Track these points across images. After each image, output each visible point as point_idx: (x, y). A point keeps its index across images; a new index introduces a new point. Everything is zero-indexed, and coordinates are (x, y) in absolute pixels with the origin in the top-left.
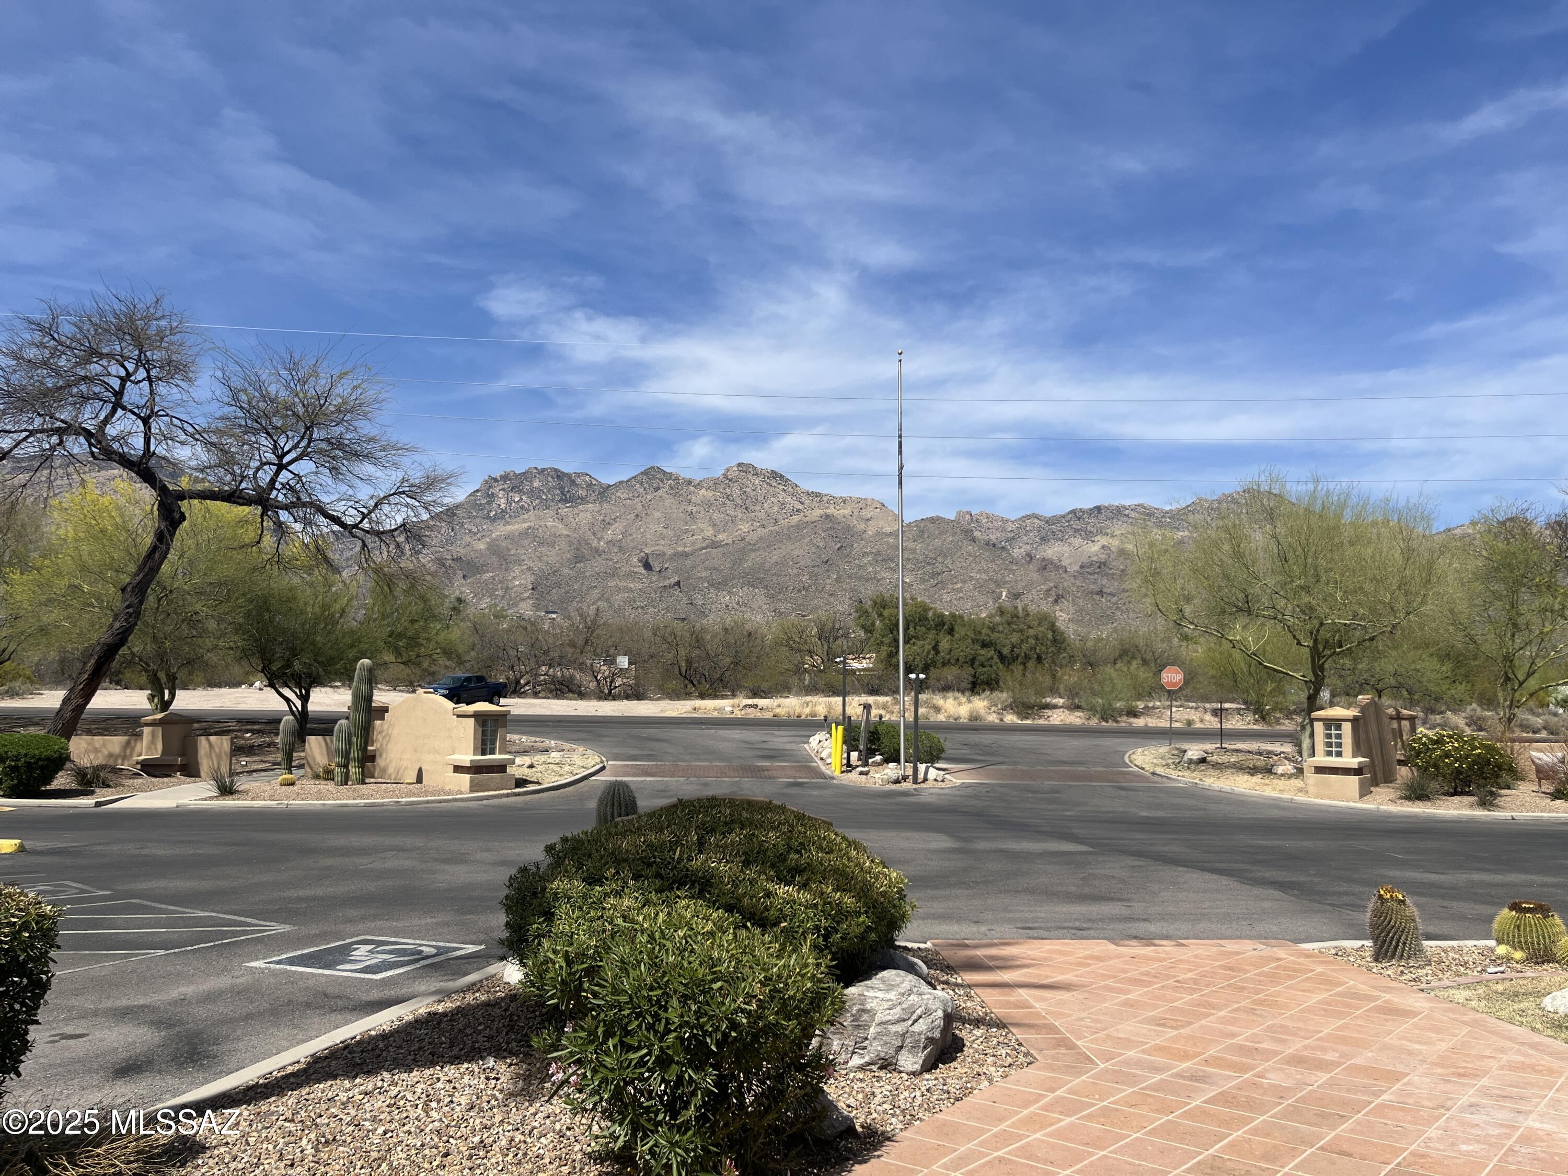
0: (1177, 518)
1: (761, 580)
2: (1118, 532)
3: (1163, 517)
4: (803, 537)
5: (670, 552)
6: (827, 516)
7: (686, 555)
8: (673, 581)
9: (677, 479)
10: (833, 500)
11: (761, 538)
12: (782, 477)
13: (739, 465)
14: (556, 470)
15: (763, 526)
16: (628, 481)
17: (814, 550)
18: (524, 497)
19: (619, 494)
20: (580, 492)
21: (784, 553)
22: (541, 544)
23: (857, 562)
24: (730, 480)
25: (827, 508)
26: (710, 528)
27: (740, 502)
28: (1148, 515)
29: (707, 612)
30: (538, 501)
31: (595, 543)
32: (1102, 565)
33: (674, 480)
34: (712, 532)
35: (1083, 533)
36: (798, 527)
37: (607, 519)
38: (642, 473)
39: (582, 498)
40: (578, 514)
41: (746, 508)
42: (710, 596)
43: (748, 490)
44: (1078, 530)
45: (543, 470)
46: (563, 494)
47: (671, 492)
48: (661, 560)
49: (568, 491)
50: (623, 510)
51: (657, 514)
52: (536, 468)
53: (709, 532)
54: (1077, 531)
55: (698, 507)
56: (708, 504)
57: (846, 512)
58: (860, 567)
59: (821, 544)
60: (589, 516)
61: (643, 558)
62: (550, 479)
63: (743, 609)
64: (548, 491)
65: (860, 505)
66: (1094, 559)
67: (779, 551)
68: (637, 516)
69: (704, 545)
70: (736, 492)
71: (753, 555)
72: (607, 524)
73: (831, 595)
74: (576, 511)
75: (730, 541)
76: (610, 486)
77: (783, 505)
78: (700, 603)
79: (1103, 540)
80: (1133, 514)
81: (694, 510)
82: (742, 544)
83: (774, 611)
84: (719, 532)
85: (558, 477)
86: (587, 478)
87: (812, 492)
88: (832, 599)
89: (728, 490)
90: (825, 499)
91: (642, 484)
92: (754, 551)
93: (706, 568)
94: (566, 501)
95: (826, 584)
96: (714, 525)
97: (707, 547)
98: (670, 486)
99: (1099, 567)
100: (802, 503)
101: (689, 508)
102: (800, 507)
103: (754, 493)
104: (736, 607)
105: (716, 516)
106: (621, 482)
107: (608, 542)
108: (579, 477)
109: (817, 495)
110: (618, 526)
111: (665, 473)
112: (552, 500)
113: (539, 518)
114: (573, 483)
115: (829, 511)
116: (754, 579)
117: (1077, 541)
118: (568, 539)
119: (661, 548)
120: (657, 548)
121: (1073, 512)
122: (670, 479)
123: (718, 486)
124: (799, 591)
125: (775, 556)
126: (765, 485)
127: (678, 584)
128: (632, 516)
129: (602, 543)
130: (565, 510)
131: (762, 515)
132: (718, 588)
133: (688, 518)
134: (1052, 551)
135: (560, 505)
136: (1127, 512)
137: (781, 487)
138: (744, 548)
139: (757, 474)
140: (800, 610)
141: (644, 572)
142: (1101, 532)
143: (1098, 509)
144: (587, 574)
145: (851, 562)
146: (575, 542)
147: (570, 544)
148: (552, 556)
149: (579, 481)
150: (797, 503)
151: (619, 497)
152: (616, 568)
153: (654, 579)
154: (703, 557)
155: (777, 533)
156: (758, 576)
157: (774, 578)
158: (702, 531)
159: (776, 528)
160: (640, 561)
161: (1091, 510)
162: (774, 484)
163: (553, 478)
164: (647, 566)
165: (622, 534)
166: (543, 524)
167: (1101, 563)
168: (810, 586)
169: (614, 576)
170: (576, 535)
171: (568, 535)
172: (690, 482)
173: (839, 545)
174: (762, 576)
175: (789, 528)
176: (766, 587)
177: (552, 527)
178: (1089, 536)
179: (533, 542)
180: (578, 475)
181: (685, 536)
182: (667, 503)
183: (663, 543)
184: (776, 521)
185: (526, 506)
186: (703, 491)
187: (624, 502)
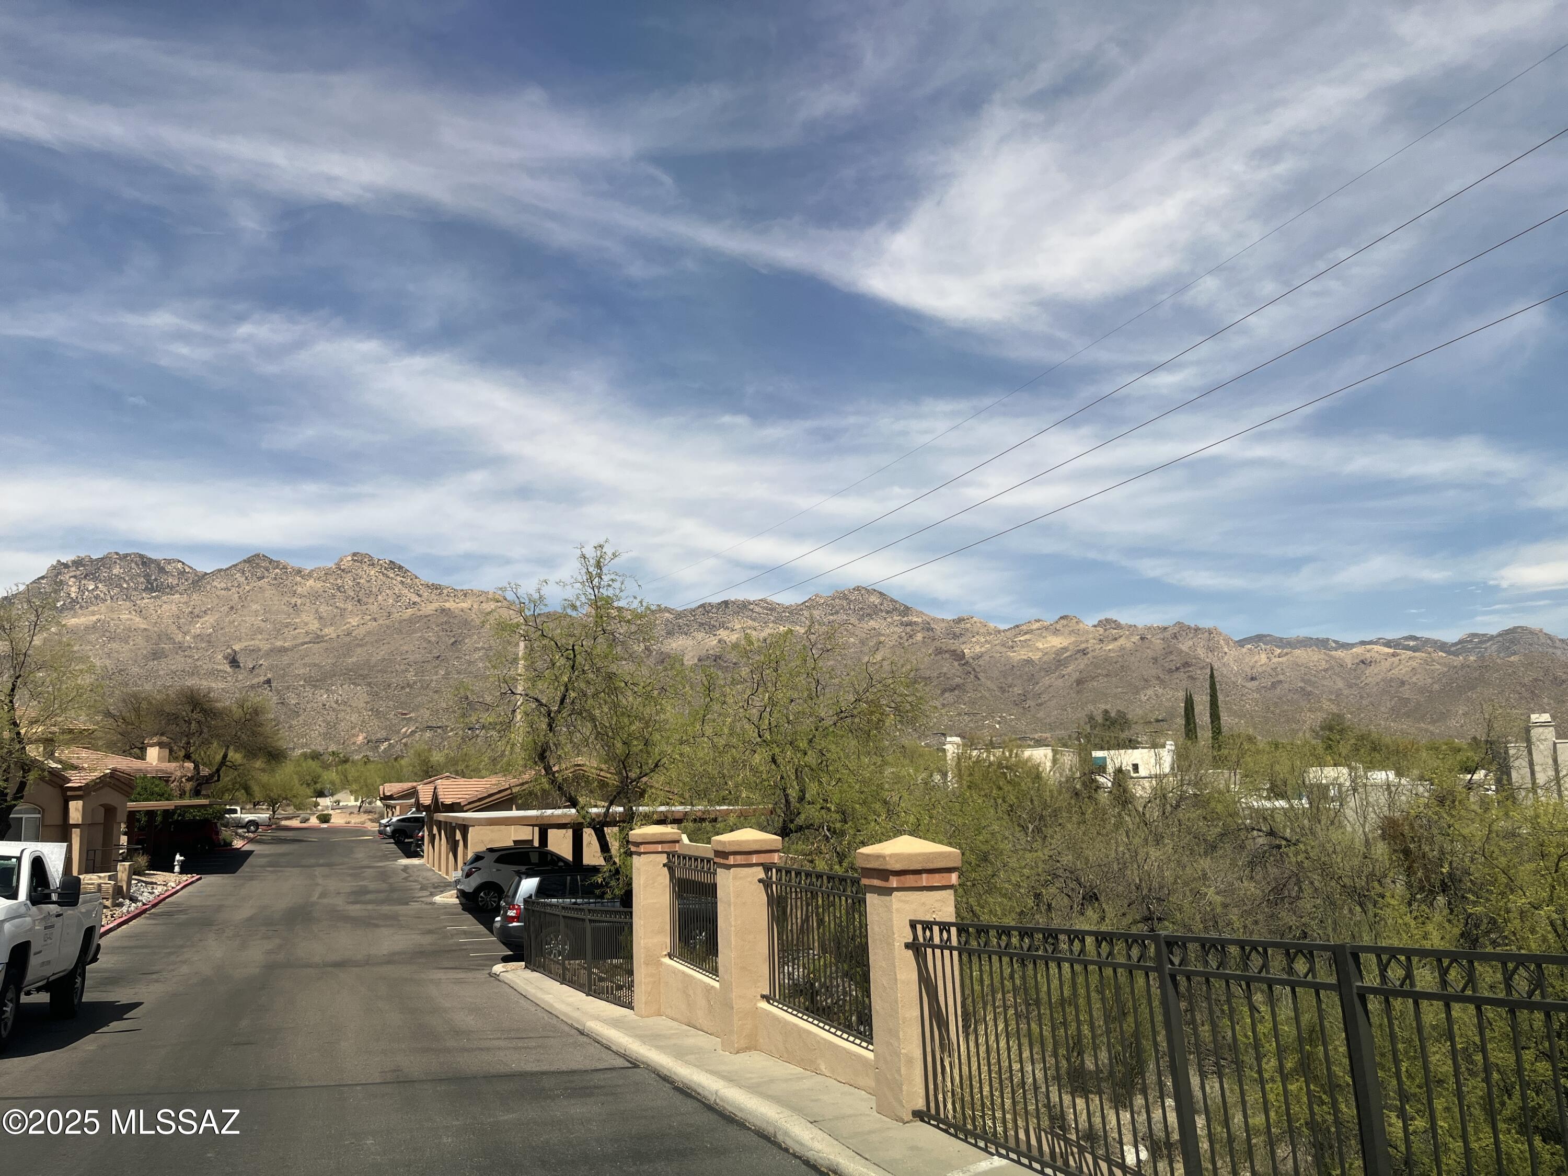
0: (793, 612)
1: (364, 677)
2: (738, 626)
3: (784, 611)
4: (414, 631)
5: (265, 646)
6: (443, 610)
7: (283, 650)
8: (262, 679)
9: (285, 568)
10: (455, 594)
11: (369, 633)
12: (400, 568)
13: (354, 554)
14: (141, 556)
15: (375, 620)
16: (227, 569)
17: (425, 645)
18: (100, 585)
19: (215, 583)
20: (170, 580)
21: (393, 649)
22: (111, 639)
23: (467, 657)
24: (343, 570)
25: (446, 601)
26: (316, 622)
27: (352, 594)
28: (771, 610)
29: (301, 711)
30: (116, 590)
31: (179, 638)
32: (717, 658)
33: (281, 569)
34: (317, 625)
35: (707, 627)
36: (411, 621)
37: (196, 611)
38: (245, 561)
39: (172, 588)
40: (161, 606)
41: (359, 601)
42: (305, 694)
43: (362, 581)
44: (703, 624)
45: (126, 555)
46: (148, 582)
47: (275, 582)
48: (255, 656)
49: (156, 580)
50: (216, 601)
51: (255, 607)
52: (117, 553)
53: (314, 625)
54: (701, 624)
55: (303, 599)
56: (315, 596)
57: (464, 605)
58: (470, 663)
59: (433, 639)
60: (174, 607)
61: (230, 654)
62: (133, 565)
63: (342, 707)
64: (131, 579)
65: (481, 599)
66: (711, 652)
67: (386, 646)
68: (232, 608)
69: (307, 640)
70: (348, 581)
71: (359, 650)
72: (195, 616)
73: (436, 692)
74: (159, 602)
75: (334, 635)
76: (206, 574)
77: (398, 597)
78: (293, 702)
79: (723, 634)
80: (757, 609)
81: (299, 602)
82: (348, 639)
83: (372, 710)
84: (325, 626)
85: (144, 563)
86: (180, 565)
87: (433, 585)
88: (436, 697)
89: (339, 581)
90: (445, 591)
91: (243, 572)
92: (361, 646)
93: (305, 665)
94: (152, 590)
95: (432, 681)
96: (321, 618)
97: (310, 642)
98: (276, 574)
99: (715, 661)
100: (420, 596)
101: (293, 601)
102: (417, 599)
103: (369, 584)
104: (335, 706)
105: (323, 609)
106: (220, 571)
107: (196, 637)
108: (169, 564)
109: (436, 587)
110: (210, 619)
111: (271, 561)
112: (135, 589)
113: (112, 610)
114: (162, 570)
115: (447, 605)
116: (356, 675)
117: (700, 636)
118: (145, 633)
119: (257, 642)
120: (252, 643)
121: (703, 606)
122: (277, 567)
123: (329, 577)
124: (403, 688)
125: (382, 653)
126: (381, 577)
127: (268, 682)
128: (226, 608)
129: (188, 638)
130: (146, 601)
131: (374, 608)
132: (315, 686)
133: (291, 610)
134: (676, 644)
135: (144, 595)
136: (751, 607)
137: (399, 579)
138: (350, 642)
139: (373, 565)
140: (402, 708)
141: (229, 669)
142: (723, 626)
143: (726, 603)
144: (161, 673)
145: (461, 658)
146: (155, 636)
147: (148, 639)
148: (124, 651)
149: (169, 568)
150: (414, 595)
151: (215, 587)
152: (196, 667)
153: (240, 677)
154: (303, 652)
155: (388, 627)
156: (361, 672)
157: (379, 675)
158: (306, 624)
159: (387, 622)
160: (226, 658)
161: (719, 604)
162: (392, 575)
163: (137, 565)
164: (234, 662)
165: (213, 627)
166: (115, 617)
167: (716, 656)
168: (415, 683)
169: (193, 674)
170: (156, 629)
171: (145, 629)
172: (299, 572)
173: (453, 640)
174: (366, 672)
175: (400, 622)
176: (369, 684)
177: (128, 620)
178: (711, 629)
179: (101, 637)
180: (169, 562)
181: (286, 630)
182: (268, 594)
183: (260, 637)
184: (390, 614)
185: (102, 595)
186: (311, 582)
187: (218, 593)
